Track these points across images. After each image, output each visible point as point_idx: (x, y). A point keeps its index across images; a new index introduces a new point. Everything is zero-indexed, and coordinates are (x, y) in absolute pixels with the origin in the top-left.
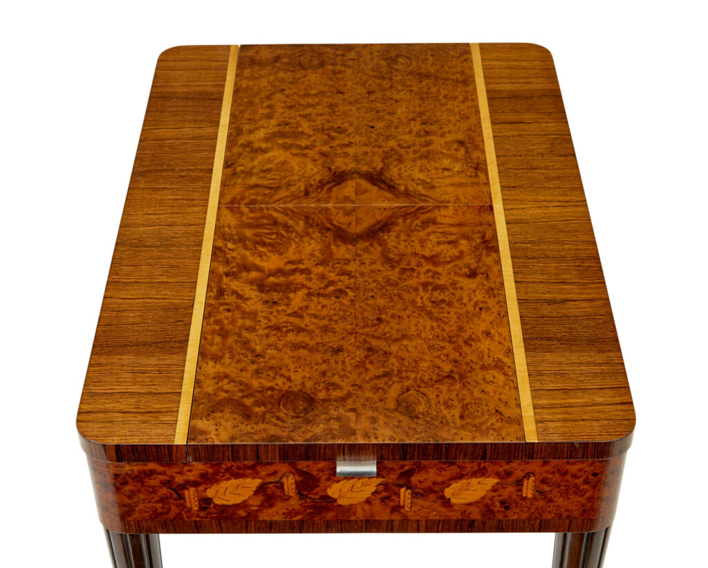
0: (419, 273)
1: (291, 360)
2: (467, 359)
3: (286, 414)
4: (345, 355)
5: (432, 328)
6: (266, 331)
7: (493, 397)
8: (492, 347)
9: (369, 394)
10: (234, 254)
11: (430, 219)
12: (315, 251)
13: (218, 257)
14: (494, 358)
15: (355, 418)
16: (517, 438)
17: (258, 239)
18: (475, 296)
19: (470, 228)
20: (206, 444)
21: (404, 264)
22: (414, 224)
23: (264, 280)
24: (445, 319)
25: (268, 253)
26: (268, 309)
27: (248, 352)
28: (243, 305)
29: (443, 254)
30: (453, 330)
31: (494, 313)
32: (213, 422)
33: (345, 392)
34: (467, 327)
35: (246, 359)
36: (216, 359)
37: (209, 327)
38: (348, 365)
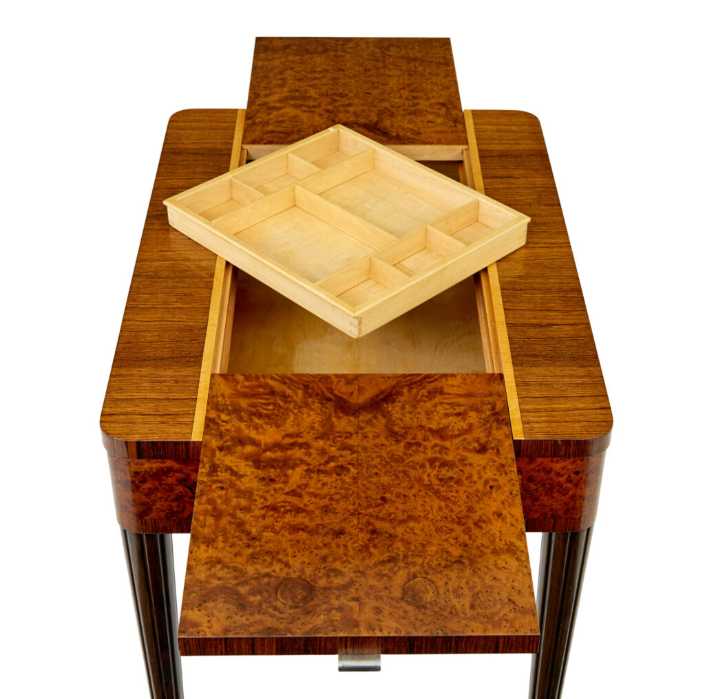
0: (425, 448)
1: (289, 544)
2: (477, 543)
3: (284, 604)
4: (348, 538)
5: (440, 509)
6: (263, 512)
7: (505, 585)
8: (504, 530)
9: (372, 582)
10: (228, 427)
11: (437, 388)
12: (314, 423)
13: (211, 430)
14: (506, 542)
15: (358, 609)
16: (531, 630)
17: (253, 409)
18: (485, 473)
19: (479, 399)
20: (197, 637)
21: (410, 437)
22: (420, 394)
23: (260, 455)
24: (453, 499)
25: (264, 426)
26: (264, 487)
27: (243, 535)
28: (238, 483)
29: (450, 428)
30: (462, 511)
31: (505, 492)
32: (205, 613)
33: (347, 579)
34: (477, 507)
35: (241, 543)
36: (208, 542)
37: (201, 507)
38: (350, 549)
